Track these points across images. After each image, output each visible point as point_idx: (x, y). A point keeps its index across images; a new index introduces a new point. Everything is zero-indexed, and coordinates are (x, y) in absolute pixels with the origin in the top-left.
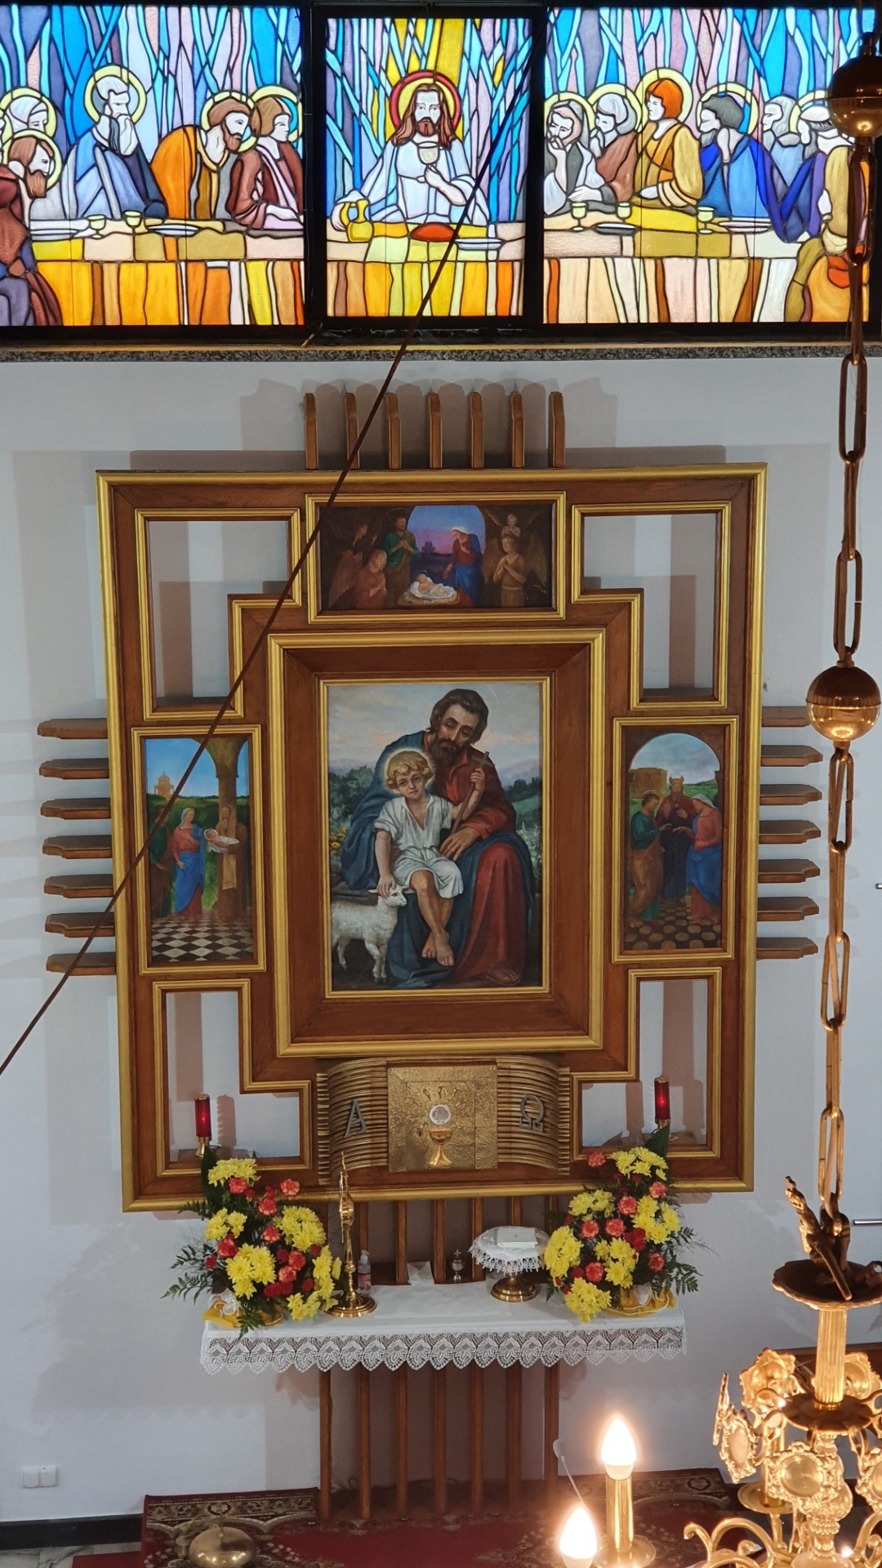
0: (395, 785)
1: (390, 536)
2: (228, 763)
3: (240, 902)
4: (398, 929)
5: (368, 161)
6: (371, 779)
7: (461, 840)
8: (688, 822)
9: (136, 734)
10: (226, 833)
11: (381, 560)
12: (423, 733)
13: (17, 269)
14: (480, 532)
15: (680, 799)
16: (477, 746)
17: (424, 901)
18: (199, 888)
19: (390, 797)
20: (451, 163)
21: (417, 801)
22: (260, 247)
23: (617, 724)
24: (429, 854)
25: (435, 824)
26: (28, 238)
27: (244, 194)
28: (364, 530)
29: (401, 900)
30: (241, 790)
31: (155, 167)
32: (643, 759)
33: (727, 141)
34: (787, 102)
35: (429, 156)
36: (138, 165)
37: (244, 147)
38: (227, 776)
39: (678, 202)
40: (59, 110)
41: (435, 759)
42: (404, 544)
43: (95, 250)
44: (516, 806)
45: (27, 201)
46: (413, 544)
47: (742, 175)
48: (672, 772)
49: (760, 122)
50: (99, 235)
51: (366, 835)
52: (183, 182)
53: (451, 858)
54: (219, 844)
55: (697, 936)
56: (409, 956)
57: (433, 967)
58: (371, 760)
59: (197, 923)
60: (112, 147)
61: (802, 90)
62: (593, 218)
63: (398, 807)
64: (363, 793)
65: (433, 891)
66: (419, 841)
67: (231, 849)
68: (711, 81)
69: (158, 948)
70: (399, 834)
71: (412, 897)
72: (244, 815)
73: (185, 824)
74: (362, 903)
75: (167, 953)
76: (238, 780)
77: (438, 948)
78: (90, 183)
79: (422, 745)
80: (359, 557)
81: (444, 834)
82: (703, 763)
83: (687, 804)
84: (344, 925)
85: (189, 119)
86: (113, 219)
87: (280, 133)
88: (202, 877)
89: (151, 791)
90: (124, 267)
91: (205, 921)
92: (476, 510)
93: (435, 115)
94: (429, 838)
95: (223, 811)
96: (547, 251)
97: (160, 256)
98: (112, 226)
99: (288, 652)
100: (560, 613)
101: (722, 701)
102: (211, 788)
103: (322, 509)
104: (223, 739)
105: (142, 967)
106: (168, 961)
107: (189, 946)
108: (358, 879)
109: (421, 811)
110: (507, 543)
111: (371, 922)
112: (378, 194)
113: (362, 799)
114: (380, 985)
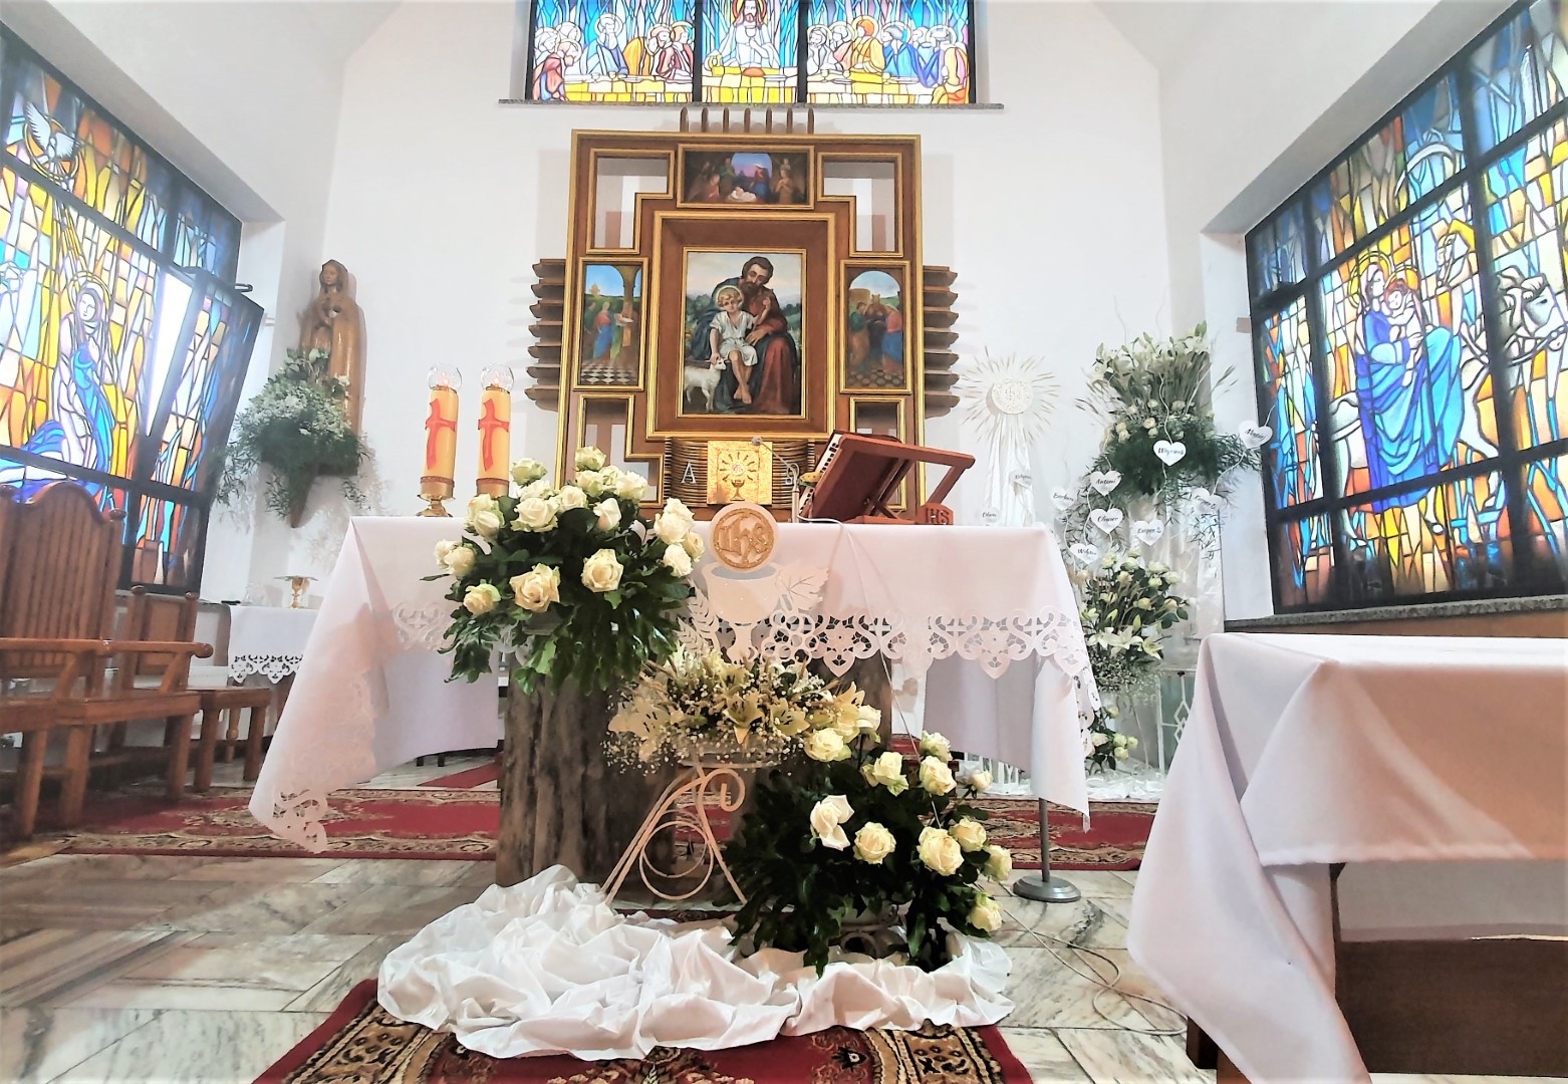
0: (722, 305)
1: (722, 168)
2: (630, 279)
4: (721, 382)
6: (708, 302)
7: (757, 335)
8: (883, 318)
9: (581, 259)
10: (625, 316)
11: (716, 179)
12: (737, 278)
14: (769, 167)
15: (879, 307)
16: (766, 286)
17: (736, 367)
18: (610, 346)
19: (720, 311)
20: (761, 36)
21: (734, 313)
23: (843, 262)
24: (739, 342)
25: (743, 324)
26: (564, 83)
27: (665, 64)
28: (708, 164)
29: (723, 366)
30: (636, 294)
31: (625, 54)
32: (858, 283)
33: (896, 45)
34: (925, 30)
35: (751, 32)
36: (617, 53)
37: (666, 46)
38: (629, 286)
39: (873, 71)
40: (583, 31)
41: (744, 293)
42: (729, 171)
44: (788, 318)
45: (564, 67)
46: (733, 170)
47: (904, 59)
48: (873, 292)
49: (911, 38)
51: (705, 331)
52: (637, 60)
53: (751, 344)
54: (622, 322)
55: (891, 382)
56: (726, 397)
57: (740, 405)
59: (607, 364)
60: (605, 46)
61: (932, 24)
63: (723, 316)
64: (705, 309)
65: (741, 361)
66: (733, 335)
67: (628, 325)
68: (888, 20)
69: (582, 377)
70: (723, 331)
71: (729, 364)
72: (637, 308)
73: (605, 311)
74: (702, 367)
75: (590, 380)
76: (634, 290)
77: (743, 394)
78: (594, 61)
79: (737, 285)
80: (705, 177)
81: (748, 332)
82: (891, 287)
83: (882, 308)
84: (691, 379)
86: (603, 75)
87: (683, 40)
88: (611, 340)
89: (587, 292)
90: (606, 96)
92: (767, 156)
93: (754, 12)
94: (740, 333)
95: (626, 304)
96: (809, 91)
97: (623, 90)
98: (602, 78)
99: (665, 221)
100: (811, 206)
101: (901, 254)
102: (619, 291)
103: (687, 154)
104: (628, 265)
105: (575, 385)
106: (589, 384)
107: (601, 377)
108: (699, 354)
109: (735, 319)
110: (783, 173)
111: (706, 378)
112: (726, 52)
113: (703, 312)
114: (710, 412)
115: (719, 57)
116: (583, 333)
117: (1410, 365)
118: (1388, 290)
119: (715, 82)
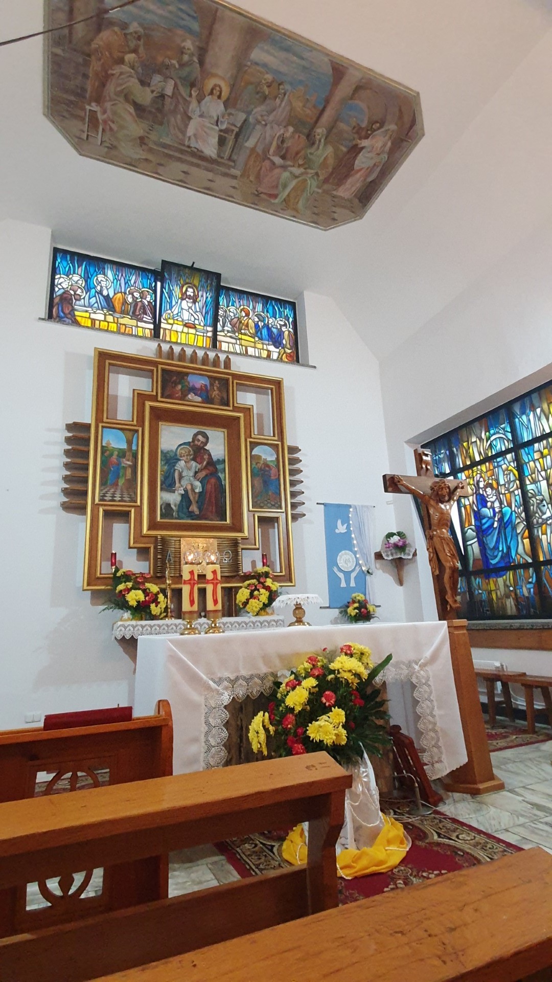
0: (181, 457)
1: (183, 381)
2: (131, 438)
3: (132, 484)
4: (182, 501)
5: (174, 303)
6: (174, 454)
7: (202, 475)
8: (268, 471)
9: (100, 425)
10: (128, 460)
11: (180, 387)
12: (189, 442)
13: (69, 316)
14: (208, 383)
15: (266, 465)
16: (206, 447)
17: (190, 492)
18: (118, 477)
19: (180, 460)
20: (195, 308)
21: (188, 462)
22: (140, 324)
23: (249, 440)
24: (192, 478)
25: (193, 470)
26: (73, 310)
27: (137, 311)
28: (175, 378)
29: (183, 492)
30: (134, 448)
31: (113, 300)
32: (256, 451)
33: (261, 324)
34: (274, 319)
35: (190, 305)
36: (107, 298)
37: (138, 300)
38: (130, 443)
39: (250, 335)
40: (86, 282)
41: (193, 450)
42: (187, 384)
43: (93, 316)
44: (218, 467)
45: (74, 301)
46: (189, 383)
47: (265, 332)
48: (263, 457)
49: (268, 322)
50: (95, 313)
51: (172, 471)
52: (120, 305)
53: (198, 480)
54: (126, 464)
55: (274, 505)
56: (186, 510)
57: (192, 514)
58: (174, 448)
59: (117, 489)
60: (101, 293)
61: (277, 317)
62: (229, 334)
63: (182, 463)
64: (171, 458)
65: (193, 490)
66: (188, 474)
67: (130, 466)
68: (256, 310)
69: (101, 496)
70: (182, 472)
71: (186, 491)
72: (135, 456)
73: (115, 456)
74: (171, 492)
75: (105, 498)
76: (133, 445)
77: (194, 508)
78: (93, 300)
79: (189, 446)
80: (174, 385)
81: (196, 473)
82: (272, 455)
83: (268, 466)
84: (164, 499)
85: (123, 290)
86: (99, 309)
87: (148, 299)
88: (119, 473)
89: (104, 444)
90: (102, 322)
91: (119, 488)
92: (207, 378)
93: (192, 294)
94: (191, 474)
95: (128, 454)
97: (112, 321)
98: (98, 311)
99: (151, 408)
100: (231, 408)
101: (276, 438)
102: (124, 446)
103: (163, 370)
104: (129, 431)
105: (97, 501)
106: (105, 500)
107: (113, 497)
108: (169, 485)
109: (189, 465)
110: (215, 388)
111: (173, 498)
112: (175, 312)
113: (171, 459)
114: (176, 518)
115: (172, 314)
116: (102, 469)
117: (496, 519)
118: (486, 487)
119: (169, 327)
